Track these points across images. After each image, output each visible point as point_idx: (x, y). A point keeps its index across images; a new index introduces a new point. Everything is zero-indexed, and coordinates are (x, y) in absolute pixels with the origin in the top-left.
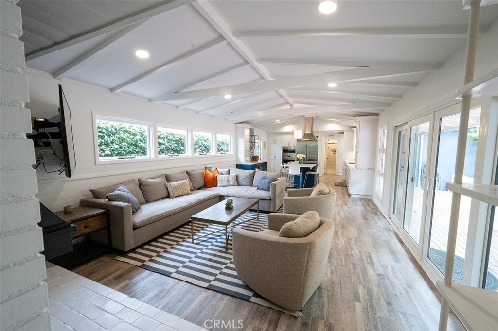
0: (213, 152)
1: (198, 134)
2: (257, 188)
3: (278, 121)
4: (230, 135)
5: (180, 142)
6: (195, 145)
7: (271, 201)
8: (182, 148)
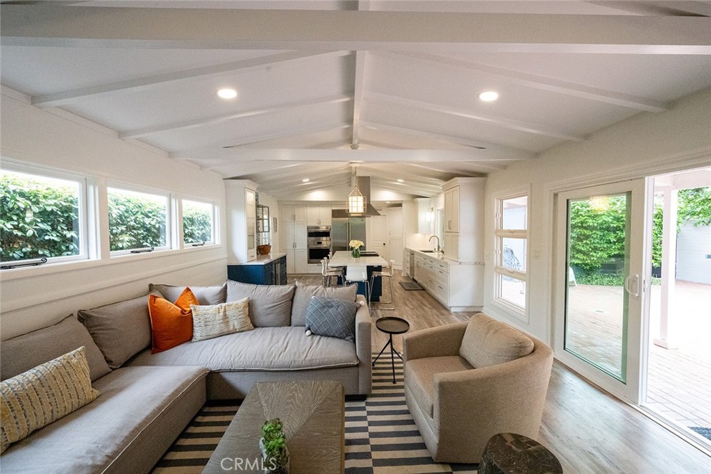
0: (172, 242)
1: (123, 197)
2: (308, 332)
3: (307, 180)
4: (214, 204)
5: (63, 218)
6: (118, 224)
7: (360, 369)
8: (69, 234)
